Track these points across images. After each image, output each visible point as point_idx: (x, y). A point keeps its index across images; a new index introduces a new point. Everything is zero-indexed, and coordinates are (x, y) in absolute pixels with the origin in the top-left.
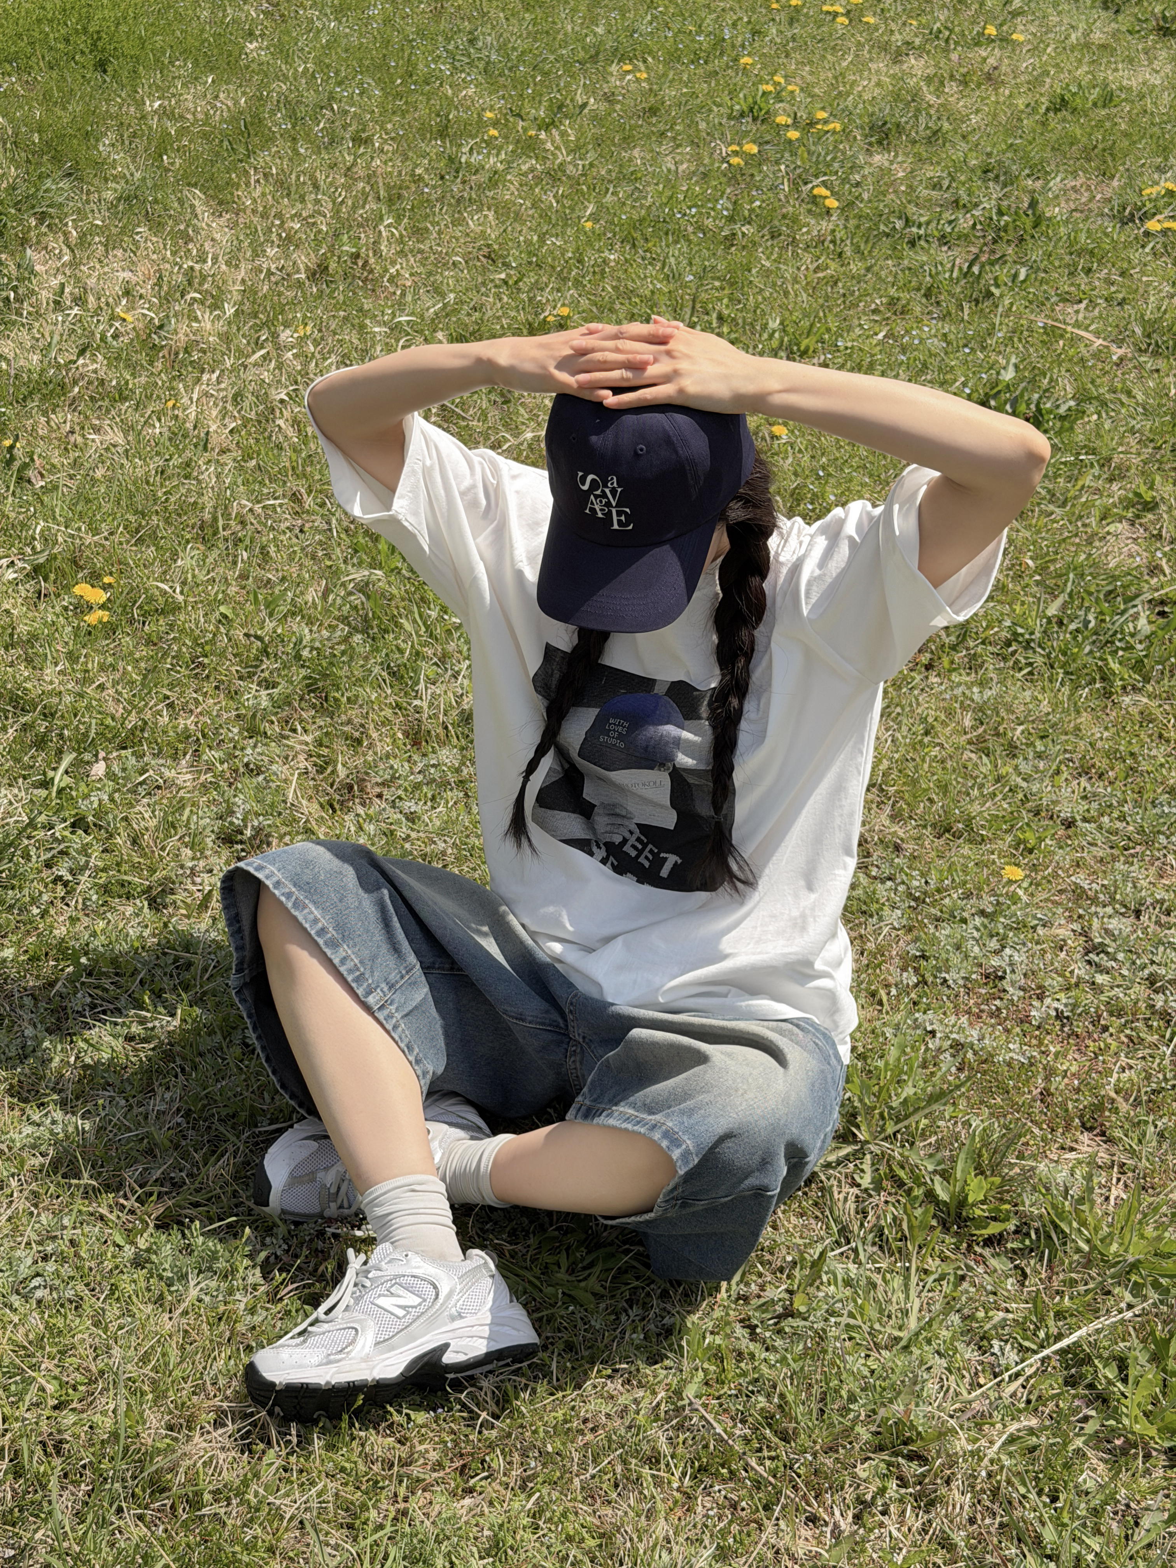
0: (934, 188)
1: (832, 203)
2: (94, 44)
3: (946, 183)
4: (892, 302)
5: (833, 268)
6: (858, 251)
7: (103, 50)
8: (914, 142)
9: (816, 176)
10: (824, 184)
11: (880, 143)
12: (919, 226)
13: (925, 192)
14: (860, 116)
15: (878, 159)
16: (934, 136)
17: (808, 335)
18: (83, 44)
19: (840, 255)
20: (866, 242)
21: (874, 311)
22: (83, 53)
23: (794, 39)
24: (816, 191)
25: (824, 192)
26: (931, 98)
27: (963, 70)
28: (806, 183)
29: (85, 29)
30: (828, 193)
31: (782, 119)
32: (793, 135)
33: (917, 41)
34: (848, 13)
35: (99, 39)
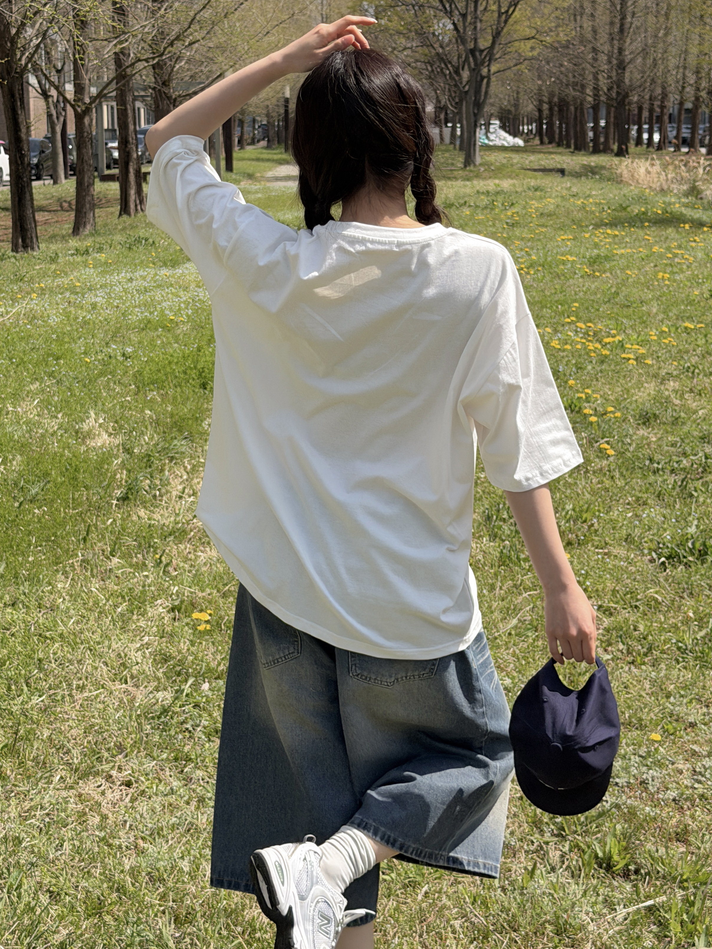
0: (672, 445)
1: (611, 452)
2: (200, 375)
3: (679, 445)
4: (638, 499)
5: (608, 483)
6: (622, 474)
7: (205, 377)
8: (664, 424)
9: (602, 438)
10: (608, 443)
11: (644, 423)
12: (658, 463)
13: (666, 448)
14: (633, 410)
15: (642, 432)
16: (676, 421)
17: (586, 512)
18: (194, 374)
19: (612, 478)
20: (627, 470)
21: (628, 504)
22: (194, 379)
23: (601, 371)
24: (602, 446)
25: (606, 446)
26: (677, 402)
27: (699, 388)
28: (597, 442)
29: (195, 368)
30: (608, 447)
31: (587, 411)
32: (593, 419)
33: (675, 373)
34: (636, 359)
35: (203, 372)
